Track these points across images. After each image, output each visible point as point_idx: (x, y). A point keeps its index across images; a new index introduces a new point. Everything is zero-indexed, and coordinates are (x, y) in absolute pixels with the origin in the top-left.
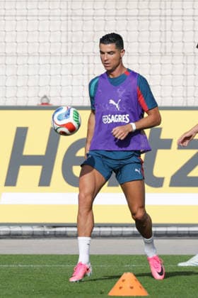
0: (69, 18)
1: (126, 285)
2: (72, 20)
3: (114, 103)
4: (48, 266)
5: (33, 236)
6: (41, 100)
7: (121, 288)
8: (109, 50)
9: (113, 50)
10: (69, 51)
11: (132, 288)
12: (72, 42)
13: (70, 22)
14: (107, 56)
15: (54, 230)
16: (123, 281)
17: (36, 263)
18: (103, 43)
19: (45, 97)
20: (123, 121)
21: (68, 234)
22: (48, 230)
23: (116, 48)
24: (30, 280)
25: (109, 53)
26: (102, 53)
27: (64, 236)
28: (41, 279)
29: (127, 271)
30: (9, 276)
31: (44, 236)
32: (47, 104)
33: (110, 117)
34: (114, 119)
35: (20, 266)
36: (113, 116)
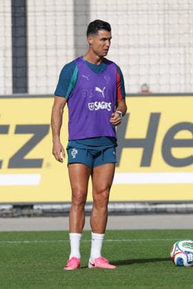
0: (166, 12)
2: (168, 14)
3: (100, 91)
4: (150, 240)
5: (136, 212)
6: (142, 88)
12: (169, 34)
13: (167, 15)
15: (154, 207)
17: (138, 238)
19: (145, 85)
20: (106, 108)
21: (168, 210)
22: (150, 207)
27: (164, 212)
30: (114, 250)
31: (146, 212)
32: (147, 91)
33: (97, 104)
34: (101, 106)
35: (124, 240)
36: (99, 103)
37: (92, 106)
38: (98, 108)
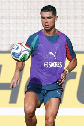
8: (48, 16)
9: (51, 16)
10: (29, 15)
12: (31, 9)
14: (47, 20)
20: (58, 66)
23: (53, 15)
25: (48, 18)
26: (43, 18)
33: (51, 64)
36: (52, 63)
37: (46, 65)
38: (51, 66)
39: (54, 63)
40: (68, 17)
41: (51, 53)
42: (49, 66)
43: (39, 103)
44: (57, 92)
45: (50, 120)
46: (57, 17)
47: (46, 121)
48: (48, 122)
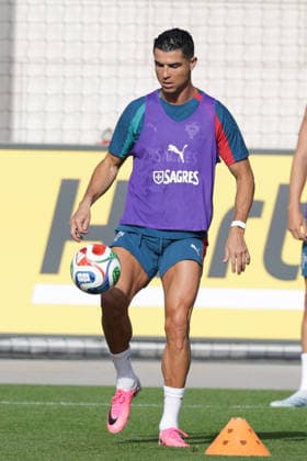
1: (235, 438)
3: (177, 151)
7: (225, 443)
8: (171, 61)
9: (179, 61)
11: (243, 443)
14: (167, 71)
16: (230, 431)
18: (161, 48)
20: (190, 181)
23: (184, 57)
24: (79, 427)
25: (171, 66)
26: (158, 64)
28: (96, 425)
29: (235, 416)
30: (44, 420)
33: (169, 174)
34: (175, 177)
35: (63, 404)
36: (173, 173)
37: (158, 177)
38: (169, 181)
39: (180, 172)
40: (246, 65)
41: (172, 148)
42: (166, 179)
43: (144, 277)
44: (193, 246)
45: (179, 315)
46: (196, 59)
47: (169, 319)
48: (172, 321)
